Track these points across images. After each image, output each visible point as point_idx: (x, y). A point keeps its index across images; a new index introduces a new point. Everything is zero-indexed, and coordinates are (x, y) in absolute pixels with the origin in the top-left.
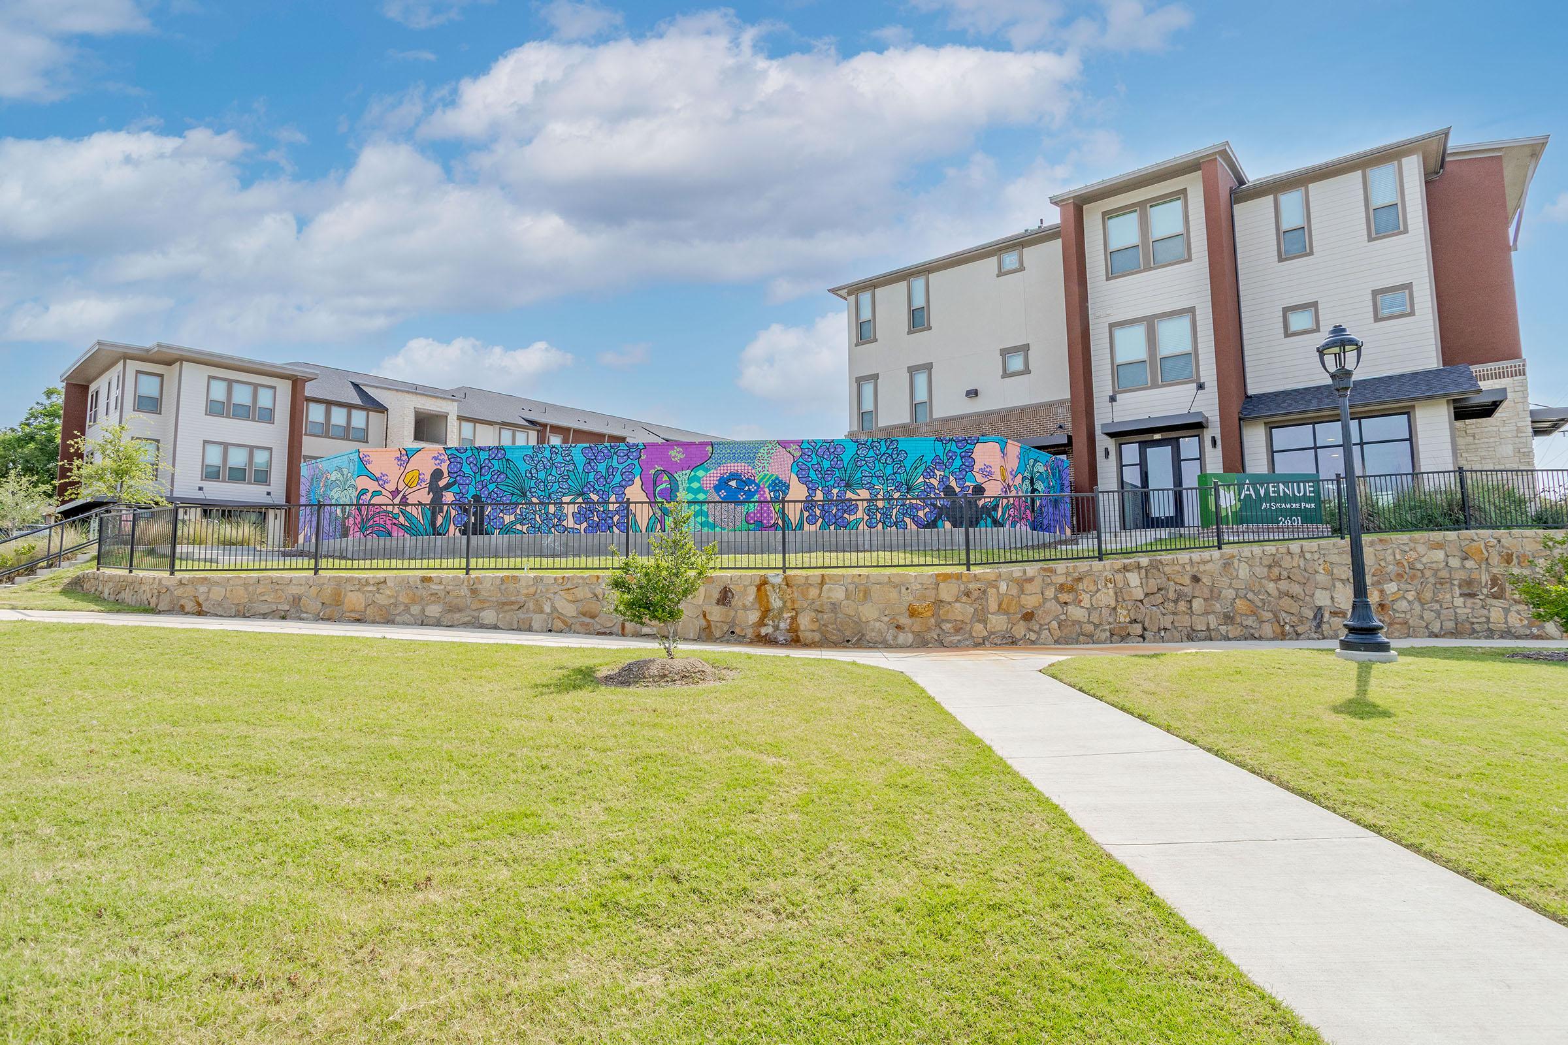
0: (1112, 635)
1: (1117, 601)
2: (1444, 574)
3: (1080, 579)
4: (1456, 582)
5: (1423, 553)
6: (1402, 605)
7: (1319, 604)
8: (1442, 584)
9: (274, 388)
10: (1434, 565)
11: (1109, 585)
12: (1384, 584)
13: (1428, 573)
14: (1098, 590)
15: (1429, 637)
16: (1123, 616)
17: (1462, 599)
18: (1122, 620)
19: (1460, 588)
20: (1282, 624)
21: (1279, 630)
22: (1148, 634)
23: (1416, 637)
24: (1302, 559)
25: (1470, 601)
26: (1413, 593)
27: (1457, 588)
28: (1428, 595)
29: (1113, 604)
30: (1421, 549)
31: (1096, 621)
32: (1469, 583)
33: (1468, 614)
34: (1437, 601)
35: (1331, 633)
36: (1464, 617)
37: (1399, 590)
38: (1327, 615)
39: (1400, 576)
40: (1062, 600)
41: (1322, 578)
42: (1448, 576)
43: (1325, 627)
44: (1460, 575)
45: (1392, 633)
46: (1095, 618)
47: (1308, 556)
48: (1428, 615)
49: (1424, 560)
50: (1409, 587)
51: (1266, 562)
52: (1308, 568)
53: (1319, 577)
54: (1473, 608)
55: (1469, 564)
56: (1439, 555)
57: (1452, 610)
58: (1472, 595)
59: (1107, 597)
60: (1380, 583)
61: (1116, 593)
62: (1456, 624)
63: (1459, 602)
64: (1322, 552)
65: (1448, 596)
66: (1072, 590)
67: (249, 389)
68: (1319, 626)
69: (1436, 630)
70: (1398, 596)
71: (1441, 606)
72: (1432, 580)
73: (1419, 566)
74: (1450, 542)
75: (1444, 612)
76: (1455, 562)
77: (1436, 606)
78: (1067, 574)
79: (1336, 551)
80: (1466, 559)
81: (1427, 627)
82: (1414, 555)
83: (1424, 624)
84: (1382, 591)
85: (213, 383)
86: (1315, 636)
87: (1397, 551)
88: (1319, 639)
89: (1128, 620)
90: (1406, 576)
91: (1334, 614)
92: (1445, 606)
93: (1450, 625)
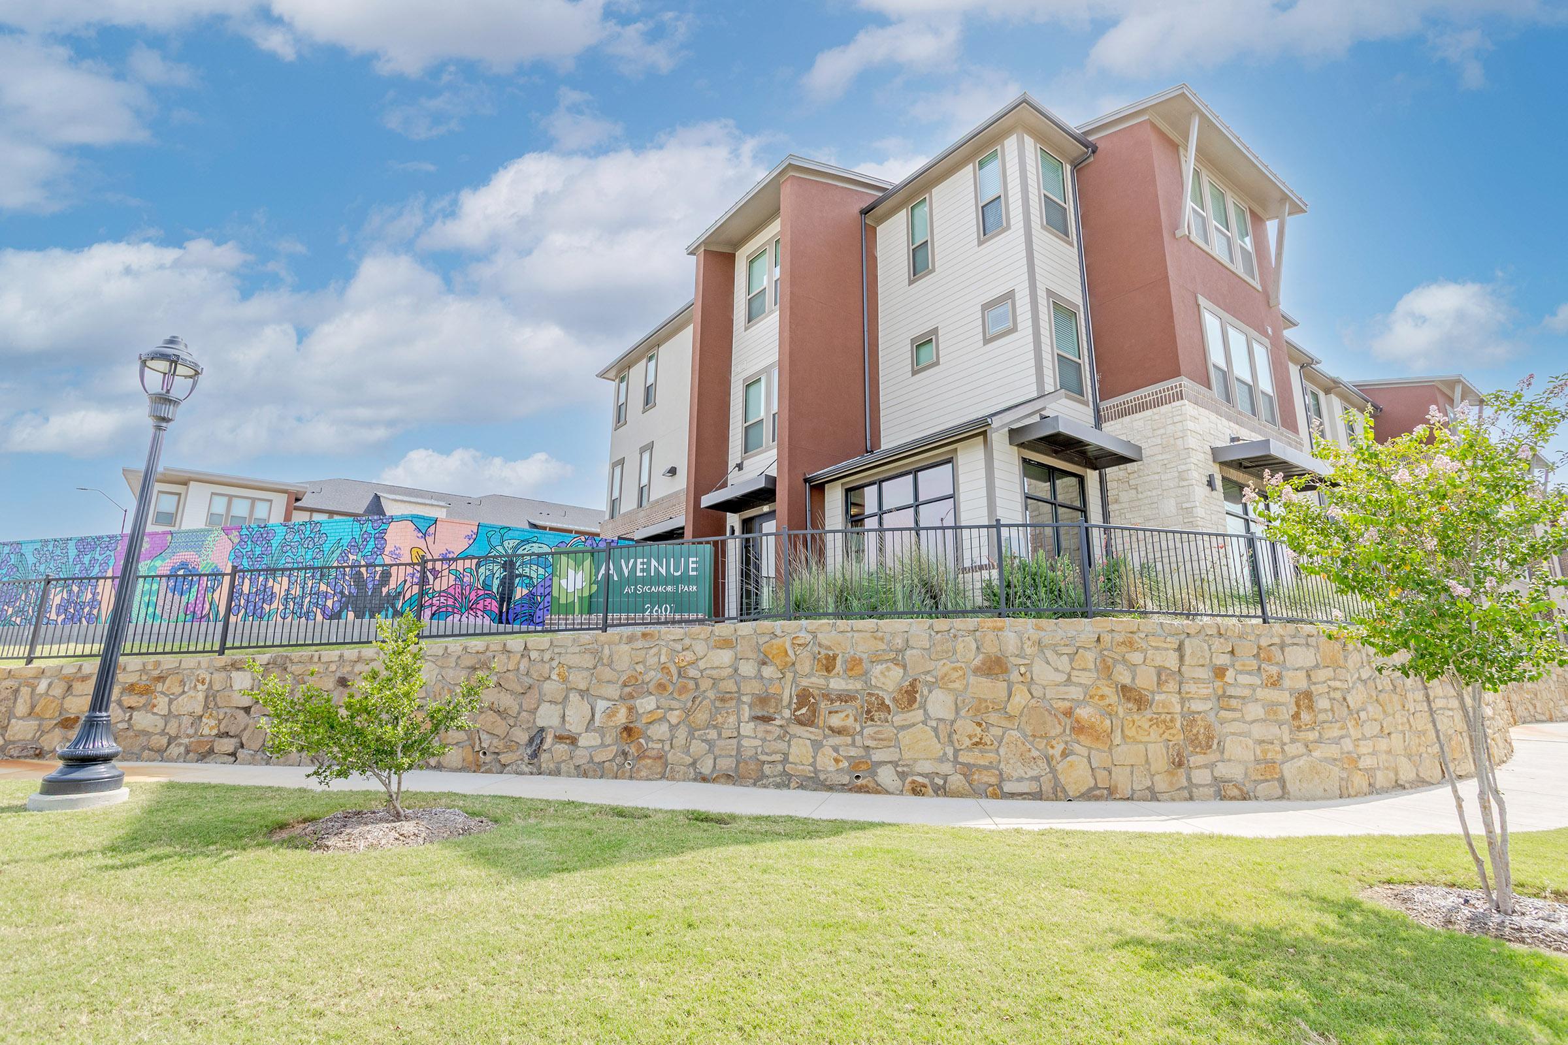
0: (188, 752)
1: (206, 707)
2: (730, 686)
3: (161, 679)
4: (744, 699)
5: (701, 654)
6: (660, 731)
7: (540, 723)
8: (723, 700)
9: (271, 501)
10: (714, 673)
11: (200, 687)
12: (638, 698)
13: (705, 684)
14: (184, 692)
15: (695, 780)
16: (208, 727)
17: (752, 725)
18: (206, 731)
19: (750, 706)
20: (477, 749)
21: (471, 758)
22: (241, 754)
23: (673, 779)
24: (526, 660)
25: (762, 727)
26: (677, 713)
27: (746, 708)
28: (701, 717)
29: (199, 710)
30: (700, 648)
31: (173, 733)
32: (763, 700)
33: (756, 748)
34: (715, 727)
35: (552, 766)
36: (751, 753)
37: (658, 708)
38: (549, 740)
39: (661, 687)
40: (126, 704)
41: (552, 688)
42: (735, 689)
43: (544, 757)
44: (755, 687)
45: (639, 770)
46: (172, 730)
47: (534, 655)
48: (697, 747)
49: (702, 664)
50: (675, 704)
51: (468, 661)
52: (532, 671)
53: (547, 686)
54: (764, 740)
55: (768, 671)
56: (725, 657)
57: (734, 741)
58: (767, 719)
59: (192, 702)
60: (633, 697)
61: (207, 697)
62: (738, 763)
63: (747, 728)
64: (556, 650)
65: (732, 719)
66: (147, 691)
67: (248, 503)
68: (535, 755)
69: (706, 768)
70: (655, 717)
71: (720, 735)
72: (711, 694)
73: (692, 673)
74: (743, 637)
75: (720, 743)
76: (747, 668)
77: (712, 734)
78: (143, 670)
79: (577, 650)
80: (764, 663)
81: (694, 763)
82: (689, 656)
83: (689, 760)
84: (631, 709)
85: (216, 498)
86: (526, 769)
87: (664, 650)
88: (532, 774)
89: (215, 732)
90: (670, 689)
91: (559, 738)
92: (725, 734)
93: (726, 764)
